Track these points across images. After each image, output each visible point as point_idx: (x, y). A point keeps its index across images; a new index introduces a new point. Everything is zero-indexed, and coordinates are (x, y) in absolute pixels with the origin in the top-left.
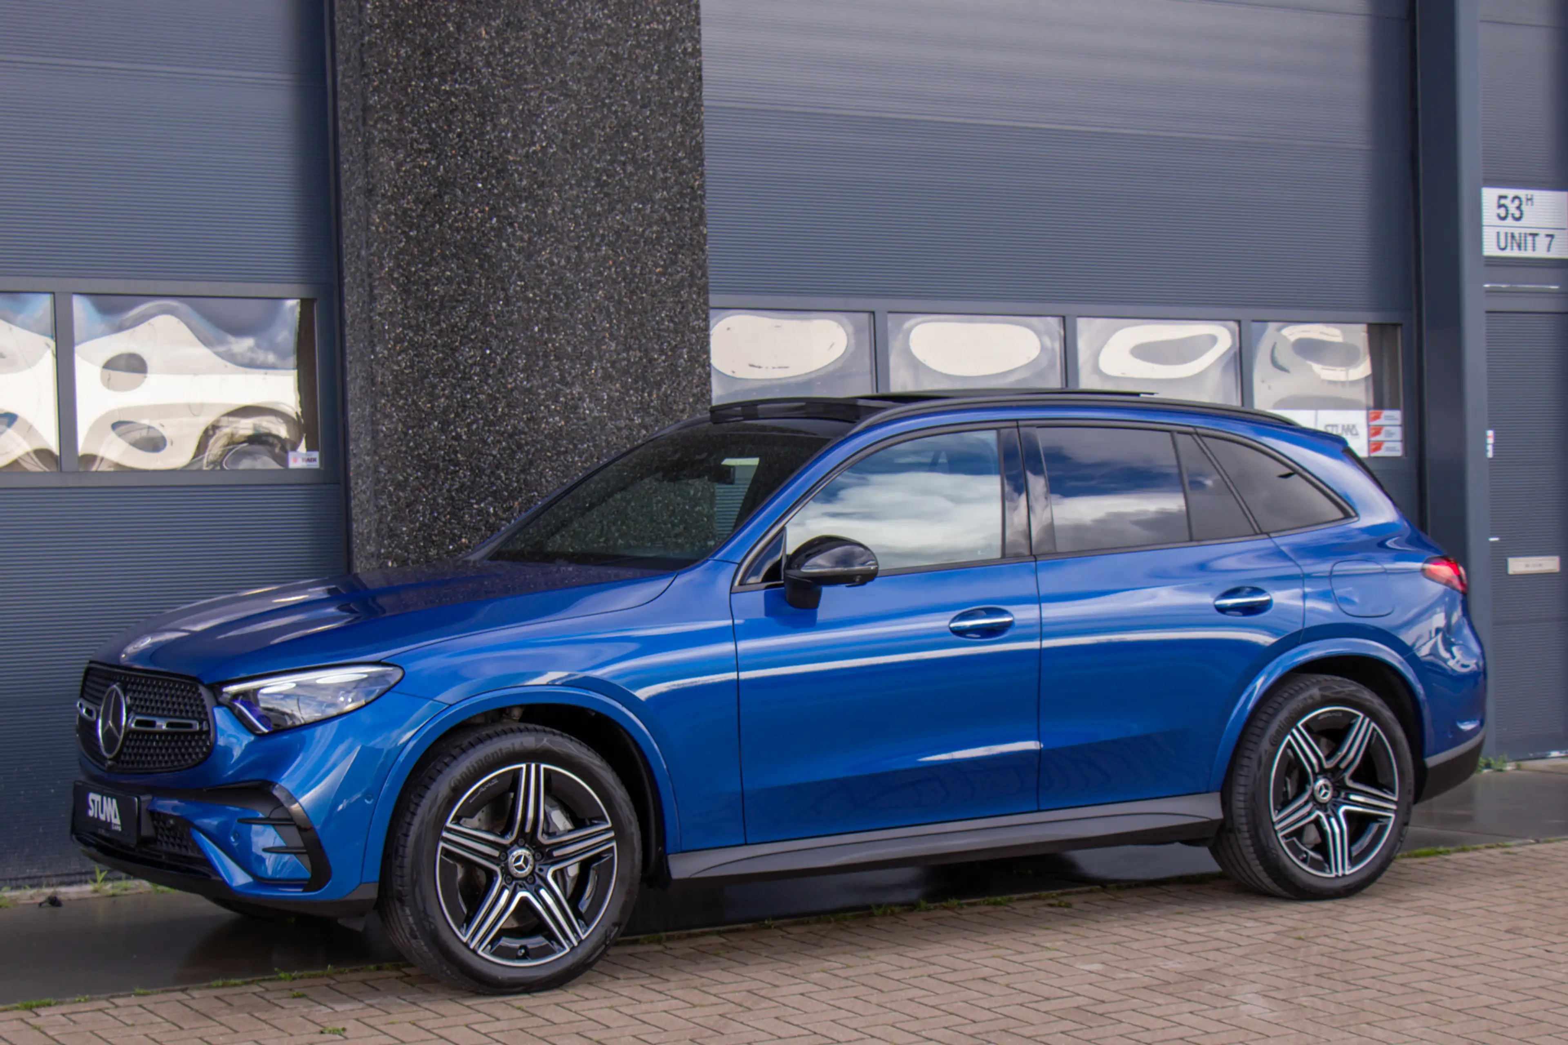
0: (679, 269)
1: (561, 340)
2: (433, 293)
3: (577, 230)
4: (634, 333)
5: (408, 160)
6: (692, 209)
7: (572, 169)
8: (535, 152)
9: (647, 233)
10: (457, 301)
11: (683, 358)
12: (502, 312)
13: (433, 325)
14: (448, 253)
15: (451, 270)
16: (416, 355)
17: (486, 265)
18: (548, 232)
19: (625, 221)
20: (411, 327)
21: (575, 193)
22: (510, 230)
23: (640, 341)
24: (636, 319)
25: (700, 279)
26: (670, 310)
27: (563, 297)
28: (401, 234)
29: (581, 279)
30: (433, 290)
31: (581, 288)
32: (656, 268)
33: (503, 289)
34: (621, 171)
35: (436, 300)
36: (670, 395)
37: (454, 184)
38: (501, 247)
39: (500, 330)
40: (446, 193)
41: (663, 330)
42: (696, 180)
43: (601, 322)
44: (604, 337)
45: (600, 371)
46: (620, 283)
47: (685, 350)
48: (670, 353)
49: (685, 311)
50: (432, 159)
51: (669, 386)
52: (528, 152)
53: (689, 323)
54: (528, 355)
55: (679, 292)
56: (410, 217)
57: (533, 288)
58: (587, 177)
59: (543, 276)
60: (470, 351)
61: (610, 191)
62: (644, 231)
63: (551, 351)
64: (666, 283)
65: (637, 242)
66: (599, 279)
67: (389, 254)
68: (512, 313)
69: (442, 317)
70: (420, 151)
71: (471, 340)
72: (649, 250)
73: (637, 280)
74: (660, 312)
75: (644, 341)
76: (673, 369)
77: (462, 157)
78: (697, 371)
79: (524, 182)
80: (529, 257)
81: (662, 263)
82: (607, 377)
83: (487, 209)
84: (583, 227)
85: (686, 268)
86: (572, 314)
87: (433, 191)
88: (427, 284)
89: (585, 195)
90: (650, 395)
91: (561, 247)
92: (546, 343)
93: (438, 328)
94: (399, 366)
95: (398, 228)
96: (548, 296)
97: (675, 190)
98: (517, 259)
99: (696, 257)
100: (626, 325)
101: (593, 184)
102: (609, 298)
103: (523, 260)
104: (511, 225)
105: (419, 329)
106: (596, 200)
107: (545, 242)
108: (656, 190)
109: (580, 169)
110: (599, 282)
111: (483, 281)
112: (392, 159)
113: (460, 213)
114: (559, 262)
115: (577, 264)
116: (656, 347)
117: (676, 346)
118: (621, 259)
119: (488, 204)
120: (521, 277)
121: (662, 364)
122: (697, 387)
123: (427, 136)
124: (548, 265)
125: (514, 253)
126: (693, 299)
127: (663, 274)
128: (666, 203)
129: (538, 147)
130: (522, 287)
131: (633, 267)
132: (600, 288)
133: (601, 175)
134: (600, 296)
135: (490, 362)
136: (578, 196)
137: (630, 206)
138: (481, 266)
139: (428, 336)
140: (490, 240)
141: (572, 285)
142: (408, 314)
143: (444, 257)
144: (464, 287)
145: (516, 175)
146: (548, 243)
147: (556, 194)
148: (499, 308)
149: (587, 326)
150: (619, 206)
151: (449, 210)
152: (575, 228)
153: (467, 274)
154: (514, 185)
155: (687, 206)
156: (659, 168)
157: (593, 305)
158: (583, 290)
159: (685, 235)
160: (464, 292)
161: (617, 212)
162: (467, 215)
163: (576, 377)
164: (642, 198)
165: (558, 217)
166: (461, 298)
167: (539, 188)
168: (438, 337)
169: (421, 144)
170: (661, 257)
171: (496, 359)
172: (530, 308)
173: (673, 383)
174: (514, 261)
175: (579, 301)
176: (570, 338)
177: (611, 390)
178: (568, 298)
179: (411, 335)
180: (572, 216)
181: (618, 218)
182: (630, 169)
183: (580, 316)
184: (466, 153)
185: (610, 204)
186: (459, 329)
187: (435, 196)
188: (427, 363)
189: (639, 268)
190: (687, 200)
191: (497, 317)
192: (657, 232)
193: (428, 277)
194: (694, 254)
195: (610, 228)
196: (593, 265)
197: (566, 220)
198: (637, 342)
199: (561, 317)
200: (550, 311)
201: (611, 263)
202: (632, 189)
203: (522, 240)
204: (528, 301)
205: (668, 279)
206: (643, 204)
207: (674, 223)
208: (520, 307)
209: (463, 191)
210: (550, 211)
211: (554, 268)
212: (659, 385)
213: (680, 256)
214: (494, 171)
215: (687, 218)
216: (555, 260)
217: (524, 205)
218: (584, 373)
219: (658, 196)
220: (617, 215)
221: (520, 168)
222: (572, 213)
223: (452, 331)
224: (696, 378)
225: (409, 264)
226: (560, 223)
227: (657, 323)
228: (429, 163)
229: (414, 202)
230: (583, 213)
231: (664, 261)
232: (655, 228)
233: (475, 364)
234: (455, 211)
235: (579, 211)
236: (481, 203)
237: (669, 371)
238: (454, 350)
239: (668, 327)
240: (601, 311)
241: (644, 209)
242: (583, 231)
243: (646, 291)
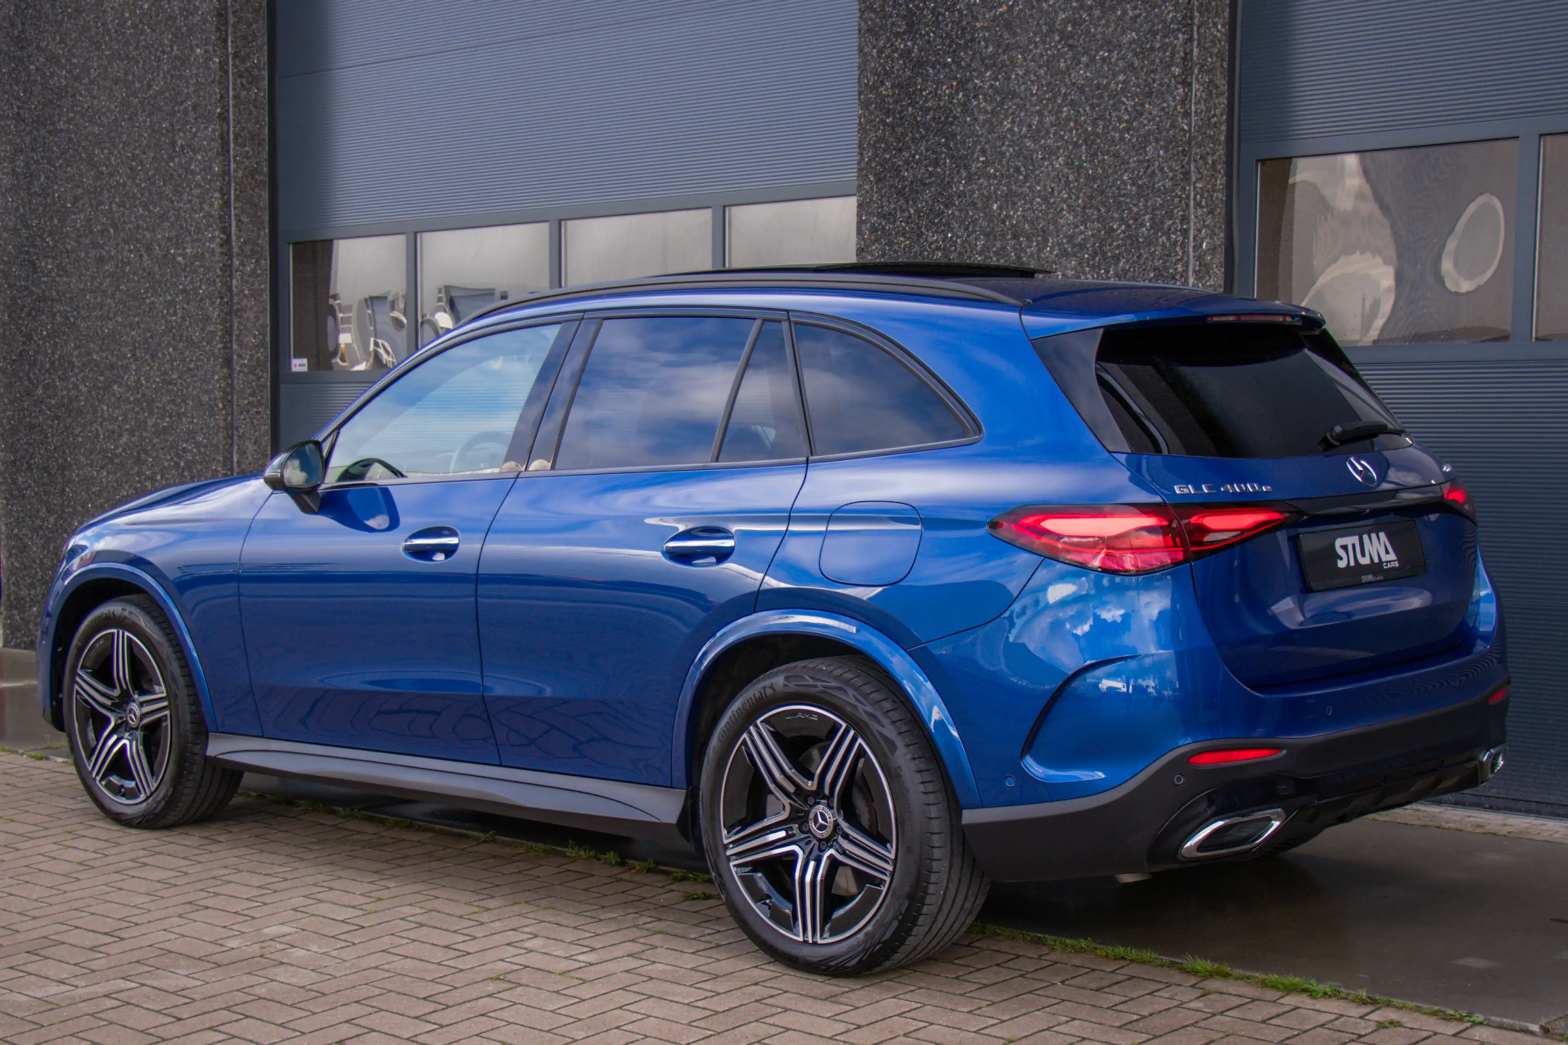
0: (1146, 122)
1: (1018, 216)
2: (904, 179)
3: (1039, 93)
4: (1093, 202)
5: (888, 45)
6: (1164, 47)
7: (1038, 24)
8: (1001, 14)
9: (1112, 85)
10: (925, 184)
11: (1145, 226)
12: (963, 192)
13: (903, 211)
14: (917, 136)
15: (921, 154)
16: (886, 244)
17: (952, 145)
18: (1012, 99)
19: (1088, 74)
20: (884, 217)
21: (1038, 51)
22: (975, 103)
23: (1099, 211)
24: (1095, 186)
25: (1168, 131)
26: (1132, 173)
27: (1022, 169)
28: (879, 122)
29: (1041, 147)
30: (904, 176)
31: (1040, 157)
32: (1120, 123)
33: (966, 167)
34: (1087, 18)
35: (906, 186)
36: (1129, 270)
37: (927, 62)
38: (966, 122)
39: (960, 211)
40: (918, 74)
41: (1124, 195)
42: (1169, 13)
43: (1059, 193)
44: (1062, 209)
45: (1057, 248)
46: (1081, 146)
47: (1147, 217)
48: (1131, 222)
49: (1149, 171)
50: (908, 40)
51: (1127, 262)
52: (995, 15)
53: (1154, 185)
54: (987, 235)
55: (1145, 148)
56: (889, 103)
57: (994, 163)
58: (1051, 31)
59: (1004, 148)
60: (933, 236)
61: (1076, 43)
62: (1108, 84)
63: (1009, 229)
64: (1130, 140)
65: (1100, 97)
66: (1059, 144)
67: (869, 143)
68: (973, 192)
69: (911, 203)
70: (898, 35)
71: (937, 224)
72: (1114, 104)
73: (1098, 141)
74: (1121, 175)
75: (1103, 210)
76: (1132, 239)
77: (934, 32)
78: (1160, 240)
79: (991, 49)
80: (991, 131)
81: (1126, 117)
82: (1065, 254)
83: (955, 84)
84: (1045, 88)
85: (1154, 120)
86: (1030, 187)
87: (908, 73)
88: (898, 170)
89: (1049, 52)
90: (1107, 271)
91: (1022, 114)
92: (1004, 222)
93: (906, 214)
94: (873, 255)
95: (878, 116)
96: (1008, 170)
97: (1146, 27)
98: (980, 133)
99: (1165, 105)
100: (1085, 194)
101: (1057, 38)
102: (1068, 164)
103: (985, 134)
104: (976, 97)
105: (888, 216)
106: (1062, 55)
107: (1007, 110)
108: (1124, 32)
109: (1045, 24)
110: (1058, 148)
111: (948, 161)
112: (874, 47)
113: (930, 93)
114: (1020, 130)
115: (1038, 131)
116: (1116, 215)
117: (1137, 213)
118: (1083, 118)
119: (955, 78)
120: (983, 152)
121: (1122, 236)
122: (1159, 260)
123: (904, 17)
124: (1009, 136)
125: (978, 128)
126: (1159, 156)
127: (1128, 130)
128: (1134, 46)
129: (1004, 8)
130: (983, 162)
131: (1095, 124)
132: (1061, 155)
133: (1066, 27)
134: (1060, 164)
135: (951, 246)
136: (1042, 55)
137: (1095, 57)
138: (946, 145)
139: (898, 224)
140: (955, 118)
141: (1031, 155)
142: (882, 202)
143: (913, 139)
144: (930, 169)
145: (983, 43)
146: (1010, 111)
147: (1020, 56)
148: (961, 188)
149: (1045, 200)
150: (1084, 59)
151: (921, 90)
152: (1037, 90)
153: (935, 156)
154: (981, 53)
155: (1158, 45)
156: (1128, 6)
157: (1053, 174)
158: (1042, 159)
159: (1154, 81)
160: (931, 175)
161: (1081, 66)
162: (936, 94)
163: (1032, 256)
164: (1108, 44)
165: (1021, 81)
166: (928, 181)
167: (1004, 53)
168: (907, 223)
169: (899, 27)
170: (1126, 109)
171: (956, 241)
172: (990, 185)
173: (1133, 256)
174: (977, 136)
175: (1037, 172)
176: (1026, 214)
177: (1066, 268)
178: (1026, 169)
179: (883, 223)
180: (1035, 78)
181: (1082, 72)
182: (1097, 13)
183: (1039, 188)
184: (938, 28)
185: (1073, 58)
186: (925, 213)
187: (910, 78)
188: (896, 252)
189: (1101, 127)
190: (1158, 37)
191: (959, 197)
192: (1124, 82)
193: (900, 163)
194: (1164, 102)
195: (1074, 84)
196: (1053, 130)
197: (1029, 83)
198: (1096, 212)
199: (1020, 190)
200: (1008, 185)
201: (1072, 124)
202: (1099, 36)
203: (986, 112)
204: (989, 176)
205: (1132, 136)
206: (1109, 51)
207: (1142, 68)
208: (981, 184)
209: (933, 68)
210: (1013, 77)
211: (1014, 138)
212: (1117, 259)
213: (1147, 106)
214: (962, 42)
215: (1157, 61)
216: (1016, 129)
217: (988, 74)
218: (1040, 251)
219: (1125, 40)
220: (1080, 69)
221: (987, 34)
222: (1035, 75)
223: (919, 217)
224: (1159, 248)
225: (885, 150)
226: (1023, 87)
227: (1118, 188)
228: (905, 46)
229: (892, 87)
230: (1046, 73)
231: (1129, 114)
232: (1121, 78)
233: (938, 248)
234: (925, 90)
235: (1042, 72)
236: (950, 79)
237: (1129, 242)
238: (919, 236)
239: (1131, 190)
240: (1060, 180)
241: (1109, 58)
242: (1046, 92)
243: (1108, 152)
